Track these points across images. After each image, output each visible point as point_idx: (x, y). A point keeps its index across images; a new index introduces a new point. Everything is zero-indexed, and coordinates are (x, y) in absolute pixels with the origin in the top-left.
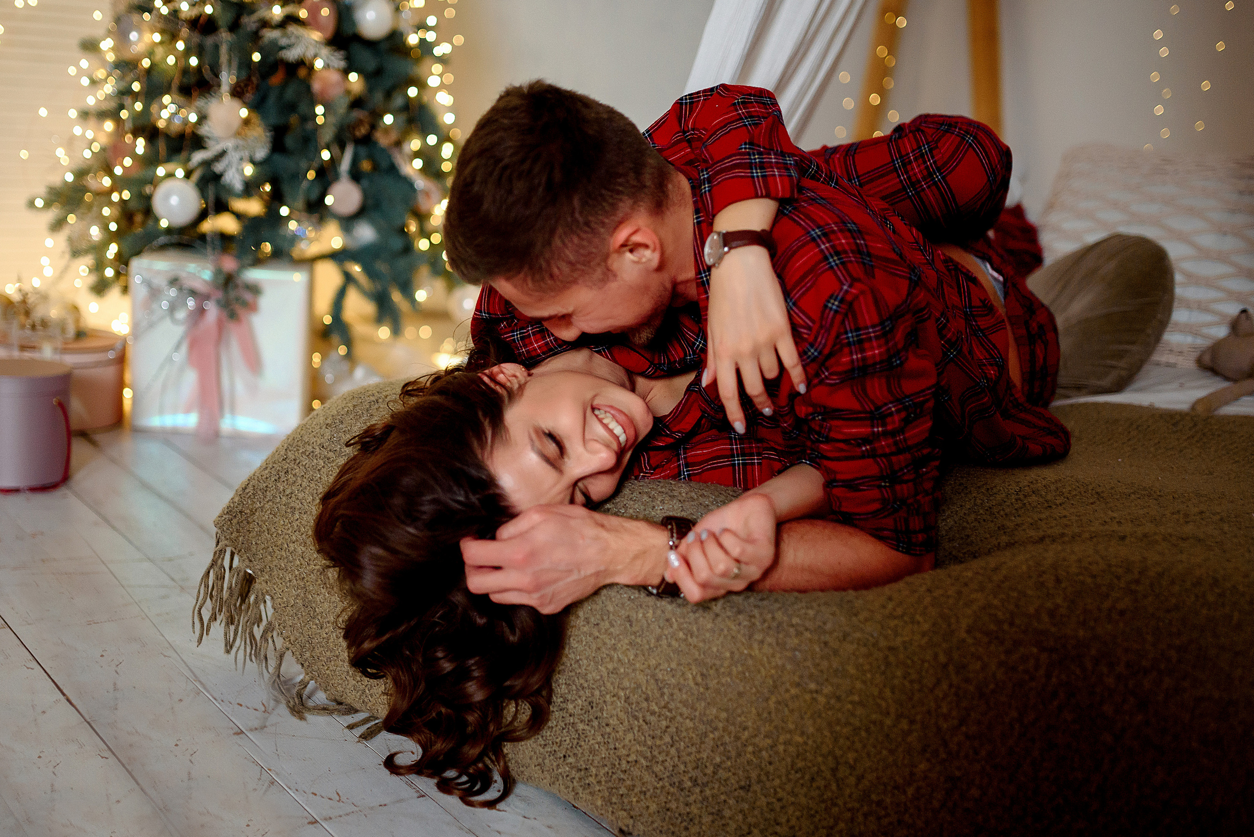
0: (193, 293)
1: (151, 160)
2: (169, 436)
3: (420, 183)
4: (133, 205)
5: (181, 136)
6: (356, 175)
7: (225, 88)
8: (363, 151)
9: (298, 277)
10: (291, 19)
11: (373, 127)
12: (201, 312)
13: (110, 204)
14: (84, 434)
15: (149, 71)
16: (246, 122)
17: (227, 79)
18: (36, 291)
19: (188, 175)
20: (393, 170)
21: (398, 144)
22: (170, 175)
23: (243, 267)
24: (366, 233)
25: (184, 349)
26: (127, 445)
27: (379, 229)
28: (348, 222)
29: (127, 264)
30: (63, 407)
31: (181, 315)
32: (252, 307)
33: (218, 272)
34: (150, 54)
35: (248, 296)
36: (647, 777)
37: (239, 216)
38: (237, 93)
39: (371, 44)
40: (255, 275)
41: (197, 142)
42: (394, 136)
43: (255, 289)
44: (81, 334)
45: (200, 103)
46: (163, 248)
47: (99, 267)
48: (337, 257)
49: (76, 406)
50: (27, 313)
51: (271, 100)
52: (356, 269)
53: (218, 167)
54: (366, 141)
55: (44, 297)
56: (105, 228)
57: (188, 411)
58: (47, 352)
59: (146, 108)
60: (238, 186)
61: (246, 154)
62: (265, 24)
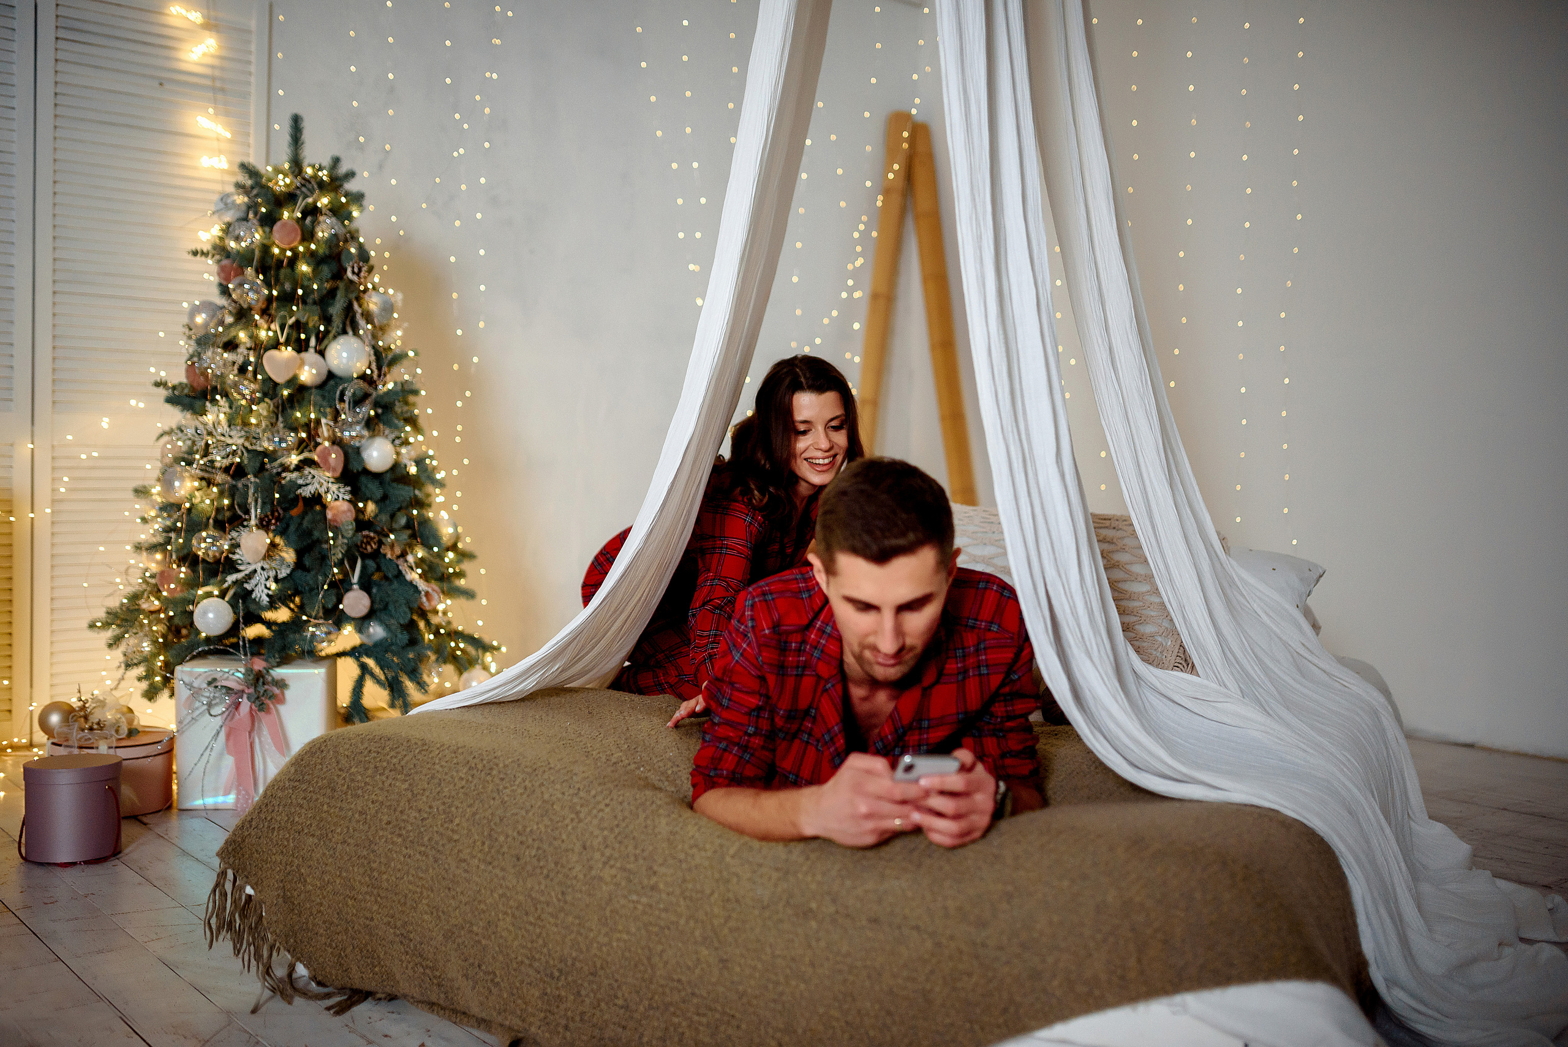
0: (229, 689)
1: (193, 583)
2: (209, 814)
3: (422, 585)
4: (177, 621)
5: (217, 561)
6: (366, 585)
7: (253, 522)
8: (371, 564)
9: (318, 672)
10: (308, 463)
11: (380, 543)
12: (237, 705)
13: (159, 621)
14: (136, 818)
15: (189, 510)
16: (273, 545)
17: (255, 513)
18: (95, 699)
19: (222, 595)
20: (400, 575)
21: (403, 555)
22: (209, 595)
23: (272, 667)
24: (377, 631)
25: (222, 736)
26: (174, 821)
27: (387, 627)
28: (361, 623)
29: (172, 673)
30: (114, 793)
31: (218, 710)
32: (281, 700)
33: (249, 671)
34: (190, 500)
35: (276, 691)
36: (531, 972)
37: (269, 624)
38: (263, 525)
39: (377, 476)
40: (280, 672)
41: (231, 566)
42: (398, 551)
43: (282, 684)
44: (132, 732)
45: (234, 534)
46: (202, 655)
47: (149, 676)
48: (354, 653)
49: (127, 792)
50: (86, 718)
51: (292, 528)
52: (370, 662)
53: (248, 586)
54: (376, 555)
55: (102, 704)
56: (155, 642)
57: (227, 793)
58: (103, 748)
59: (188, 541)
60: (265, 600)
61: (272, 574)
62: (285, 468)
